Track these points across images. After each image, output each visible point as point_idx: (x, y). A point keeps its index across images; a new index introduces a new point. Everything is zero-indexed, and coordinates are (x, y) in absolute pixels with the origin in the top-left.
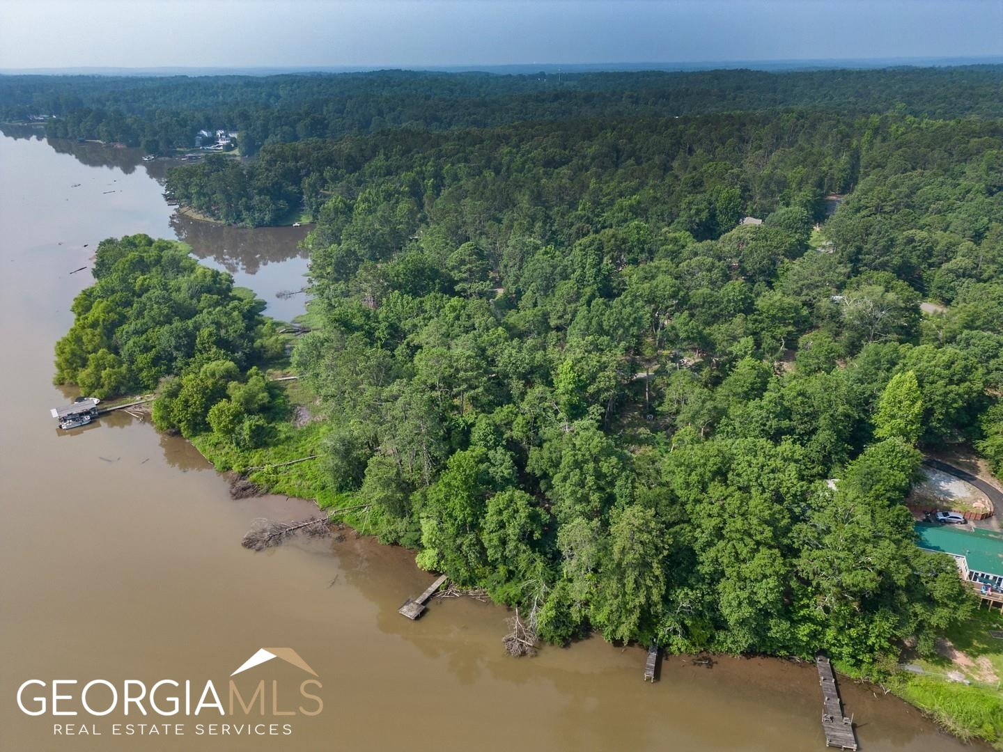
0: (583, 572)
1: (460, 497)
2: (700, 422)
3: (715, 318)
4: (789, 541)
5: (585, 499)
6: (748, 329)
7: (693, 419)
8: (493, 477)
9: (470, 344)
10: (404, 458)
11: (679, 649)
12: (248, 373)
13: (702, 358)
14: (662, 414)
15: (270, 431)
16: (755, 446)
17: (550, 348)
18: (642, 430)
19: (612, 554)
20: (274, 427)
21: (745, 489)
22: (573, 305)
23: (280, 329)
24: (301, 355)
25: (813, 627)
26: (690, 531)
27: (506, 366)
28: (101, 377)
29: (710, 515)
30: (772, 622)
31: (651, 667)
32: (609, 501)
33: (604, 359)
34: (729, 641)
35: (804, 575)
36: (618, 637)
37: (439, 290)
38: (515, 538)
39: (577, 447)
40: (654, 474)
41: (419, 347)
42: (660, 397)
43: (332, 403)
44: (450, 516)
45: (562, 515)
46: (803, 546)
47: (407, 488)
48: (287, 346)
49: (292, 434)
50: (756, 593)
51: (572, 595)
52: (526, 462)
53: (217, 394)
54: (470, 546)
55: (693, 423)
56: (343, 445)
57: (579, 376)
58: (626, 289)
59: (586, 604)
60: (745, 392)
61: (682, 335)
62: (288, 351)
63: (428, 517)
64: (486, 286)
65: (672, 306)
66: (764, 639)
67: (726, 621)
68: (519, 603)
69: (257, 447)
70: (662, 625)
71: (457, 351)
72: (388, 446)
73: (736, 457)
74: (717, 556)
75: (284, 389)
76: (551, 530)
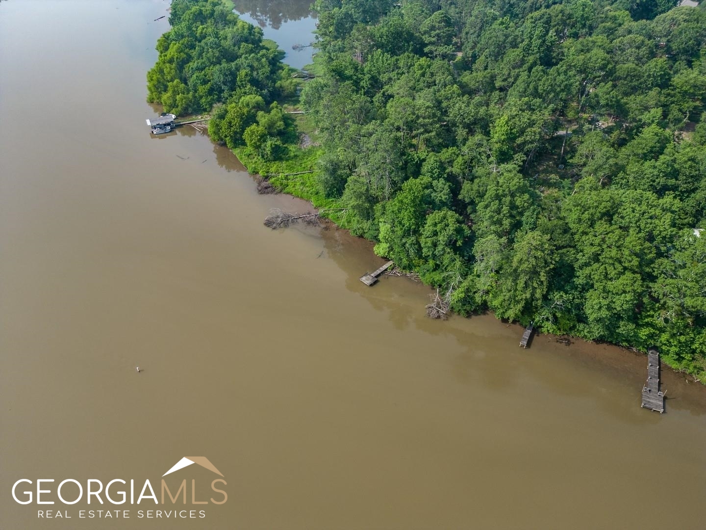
0: (488, 272)
1: (408, 211)
2: (601, 174)
3: (634, 90)
4: (650, 270)
5: (499, 222)
6: (659, 101)
7: (596, 171)
8: (434, 200)
9: (430, 96)
10: (373, 179)
11: (548, 331)
12: (271, 106)
13: (615, 123)
14: (572, 165)
15: (284, 150)
16: (642, 197)
17: (492, 105)
18: (553, 176)
19: (512, 262)
20: (286, 147)
21: (625, 229)
22: (517, 71)
23: (294, 75)
24: (307, 96)
25: (652, 330)
26: (574, 254)
27: (456, 117)
28: (176, 100)
29: (592, 244)
30: (622, 323)
31: (525, 339)
32: (517, 225)
33: (534, 117)
34: (586, 331)
35: (656, 295)
36: (506, 316)
37: (412, 51)
38: (444, 243)
39: (500, 184)
40: (555, 210)
41: (391, 96)
42: (573, 151)
43: (326, 134)
44: (400, 223)
45: (480, 232)
46: (661, 274)
47: (373, 200)
48: (298, 88)
49: (298, 153)
50: (614, 302)
51: (478, 286)
52: (460, 191)
53: (249, 119)
54: (411, 244)
55: (595, 174)
56: (332, 165)
57: (511, 129)
58: (564, 59)
59: (487, 292)
60: (644, 154)
61: (603, 102)
62: (298, 92)
63: (385, 222)
64: (448, 49)
65: (599, 76)
66: (612, 334)
67: (587, 318)
68: (440, 286)
69: (275, 160)
70: (539, 313)
71: (419, 102)
72: (362, 170)
73: (623, 204)
74: (590, 274)
75: (294, 120)
76: (470, 241)
